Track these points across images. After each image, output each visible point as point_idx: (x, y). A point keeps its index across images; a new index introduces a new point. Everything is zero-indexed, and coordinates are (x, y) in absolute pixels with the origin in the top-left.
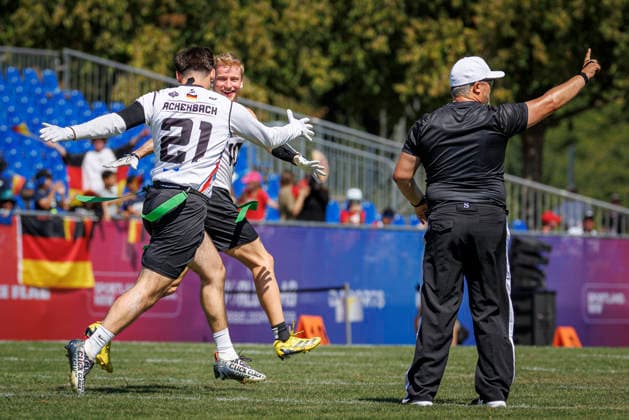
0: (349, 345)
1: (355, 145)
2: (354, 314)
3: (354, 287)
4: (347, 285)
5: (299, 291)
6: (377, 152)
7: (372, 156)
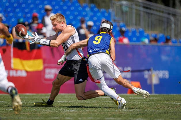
0: (153, 94)
1: (160, 11)
2: (155, 81)
3: (155, 69)
4: (152, 69)
5: (132, 71)
6: (169, 14)
7: (166, 15)
